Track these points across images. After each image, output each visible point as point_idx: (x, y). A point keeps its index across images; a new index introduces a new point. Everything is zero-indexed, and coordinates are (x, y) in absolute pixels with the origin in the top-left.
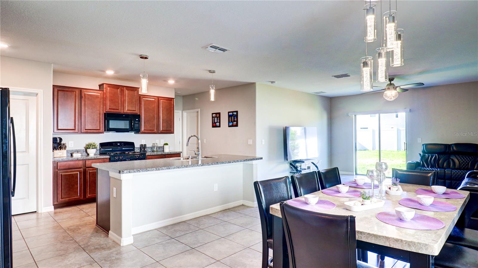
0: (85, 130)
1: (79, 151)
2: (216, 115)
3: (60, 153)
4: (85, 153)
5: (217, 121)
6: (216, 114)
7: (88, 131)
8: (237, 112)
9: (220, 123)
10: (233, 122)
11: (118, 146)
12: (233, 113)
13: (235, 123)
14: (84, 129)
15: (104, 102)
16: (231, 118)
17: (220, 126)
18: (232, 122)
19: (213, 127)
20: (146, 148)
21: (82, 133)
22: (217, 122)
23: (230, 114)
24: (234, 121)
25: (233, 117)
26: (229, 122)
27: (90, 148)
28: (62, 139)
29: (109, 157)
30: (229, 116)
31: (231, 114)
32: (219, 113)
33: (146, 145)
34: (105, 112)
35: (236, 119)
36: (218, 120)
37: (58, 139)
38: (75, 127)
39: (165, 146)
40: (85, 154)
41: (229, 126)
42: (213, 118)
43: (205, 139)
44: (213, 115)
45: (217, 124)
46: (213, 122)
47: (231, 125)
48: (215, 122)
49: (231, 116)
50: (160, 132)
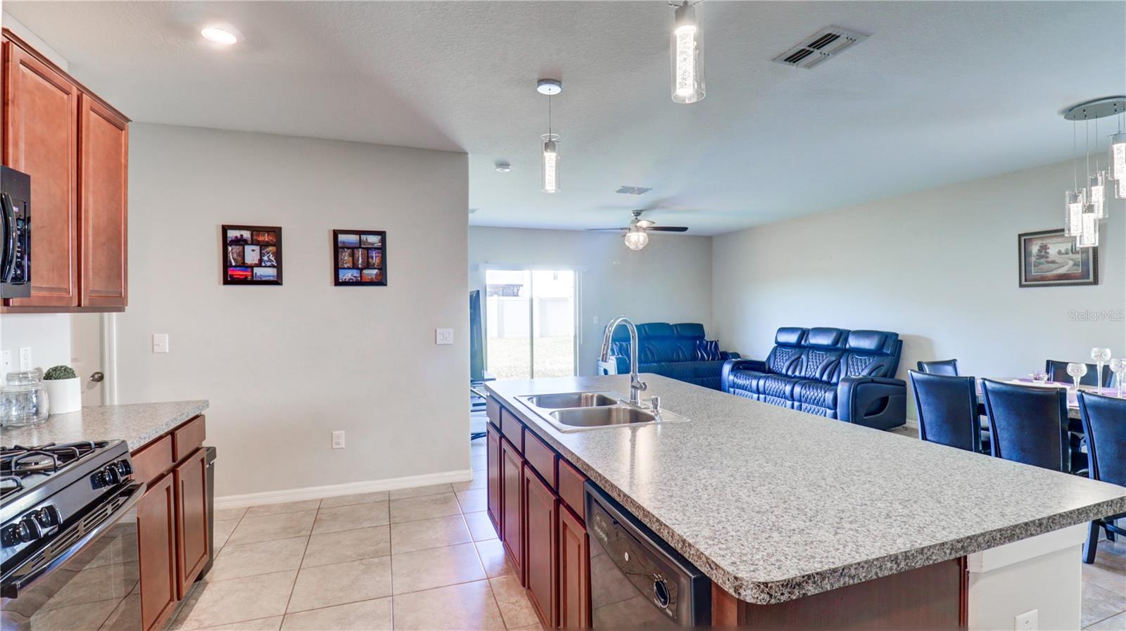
2: (252, 235)
5: (261, 260)
6: (254, 230)
8: (382, 234)
9: (279, 267)
10: (361, 270)
12: (364, 237)
13: (375, 271)
16: (353, 255)
17: (277, 282)
18: (355, 267)
19: (229, 280)
22: (259, 265)
23: (342, 238)
24: (368, 266)
25: (360, 254)
26: (337, 268)
30: (337, 248)
31: (353, 238)
32: (276, 232)
35: (375, 259)
36: (269, 257)
39: (51, 386)
41: (338, 283)
42: (234, 247)
43: (167, 335)
44: (232, 234)
45: (258, 271)
46: (234, 264)
47: (352, 279)
48: (246, 262)
49: (348, 248)
50: (87, 304)
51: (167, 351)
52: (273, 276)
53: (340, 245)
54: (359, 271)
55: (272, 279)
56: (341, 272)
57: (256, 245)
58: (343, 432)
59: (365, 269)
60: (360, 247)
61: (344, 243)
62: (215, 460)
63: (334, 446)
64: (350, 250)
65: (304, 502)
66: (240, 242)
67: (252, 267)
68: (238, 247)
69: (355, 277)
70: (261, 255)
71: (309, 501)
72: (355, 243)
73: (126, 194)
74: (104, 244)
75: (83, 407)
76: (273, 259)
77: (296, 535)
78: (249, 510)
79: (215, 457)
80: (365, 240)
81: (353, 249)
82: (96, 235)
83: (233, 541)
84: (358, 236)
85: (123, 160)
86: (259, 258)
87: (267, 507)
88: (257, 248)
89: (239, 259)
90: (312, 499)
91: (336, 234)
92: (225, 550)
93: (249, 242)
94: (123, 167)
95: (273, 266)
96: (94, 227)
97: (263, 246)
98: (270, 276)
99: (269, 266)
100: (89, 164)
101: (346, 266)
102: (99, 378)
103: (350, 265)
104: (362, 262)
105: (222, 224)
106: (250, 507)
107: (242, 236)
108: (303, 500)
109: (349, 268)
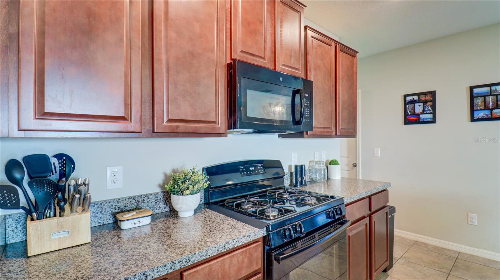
0: (170, 120)
1: (143, 201)
2: (419, 98)
3: (61, 228)
4: (162, 205)
5: (424, 110)
6: (419, 94)
7: (177, 127)
9: (434, 113)
10: (492, 110)
11: (251, 174)
14: (165, 119)
15: (228, 26)
16: (485, 101)
17: (433, 121)
18: (486, 108)
19: (407, 122)
20: (305, 175)
21: (154, 133)
22: (423, 113)
24: (497, 107)
25: (490, 99)
26: (473, 110)
27: (182, 193)
28: (72, 162)
29: (265, 234)
30: (472, 97)
32: (433, 94)
33: (304, 165)
34: (229, 61)
36: (428, 108)
37: (54, 161)
38: (128, 106)
39: (331, 167)
40: (162, 208)
41: (473, 119)
42: (409, 105)
43: (380, 149)
44: (409, 99)
45: (422, 116)
46: (409, 114)
47: (484, 117)
48: (416, 112)
49: (481, 97)
50: (339, 134)
51: (380, 156)
52: (431, 119)
53: (475, 95)
54: (490, 111)
55: (430, 120)
56: (476, 113)
57: (421, 102)
58: (476, 215)
59: (494, 109)
60: (491, 95)
61: (477, 93)
62: (395, 214)
63: (469, 223)
64: (483, 98)
65: (448, 250)
66: (413, 102)
67: (418, 115)
68: (412, 105)
69: (487, 115)
70: (424, 107)
71: (452, 250)
72: (487, 93)
73: (356, 86)
74: (347, 108)
75: (341, 177)
76: (430, 109)
77: (441, 270)
78: (416, 243)
79: (395, 212)
80: (494, 89)
81: (484, 96)
82: (343, 104)
83: (405, 257)
84: (489, 88)
85: (355, 71)
86: (423, 109)
87: (426, 245)
88: (422, 104)
89: (412, 111)
90: (453, 250)
91: (472, 89)
92: (400, 261)
93: (417, 102)
94: (355, 74)
95: (431, 113)
96: (342, 101)
97: (425, 102)
98: (429, 119)
99: (428, 113)
100: (340, 74)
101: (479, 108)
102: (355, 165)
103: (483, 107)
104: (492, 105)
105: (403, 94)
106: (417, 241)
107: (414, 99)
108: (447, 248)
109: (481, 110)
